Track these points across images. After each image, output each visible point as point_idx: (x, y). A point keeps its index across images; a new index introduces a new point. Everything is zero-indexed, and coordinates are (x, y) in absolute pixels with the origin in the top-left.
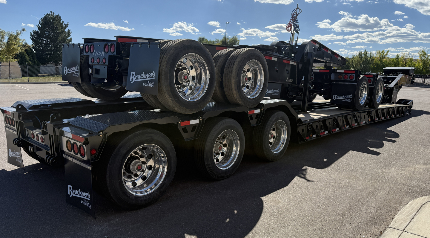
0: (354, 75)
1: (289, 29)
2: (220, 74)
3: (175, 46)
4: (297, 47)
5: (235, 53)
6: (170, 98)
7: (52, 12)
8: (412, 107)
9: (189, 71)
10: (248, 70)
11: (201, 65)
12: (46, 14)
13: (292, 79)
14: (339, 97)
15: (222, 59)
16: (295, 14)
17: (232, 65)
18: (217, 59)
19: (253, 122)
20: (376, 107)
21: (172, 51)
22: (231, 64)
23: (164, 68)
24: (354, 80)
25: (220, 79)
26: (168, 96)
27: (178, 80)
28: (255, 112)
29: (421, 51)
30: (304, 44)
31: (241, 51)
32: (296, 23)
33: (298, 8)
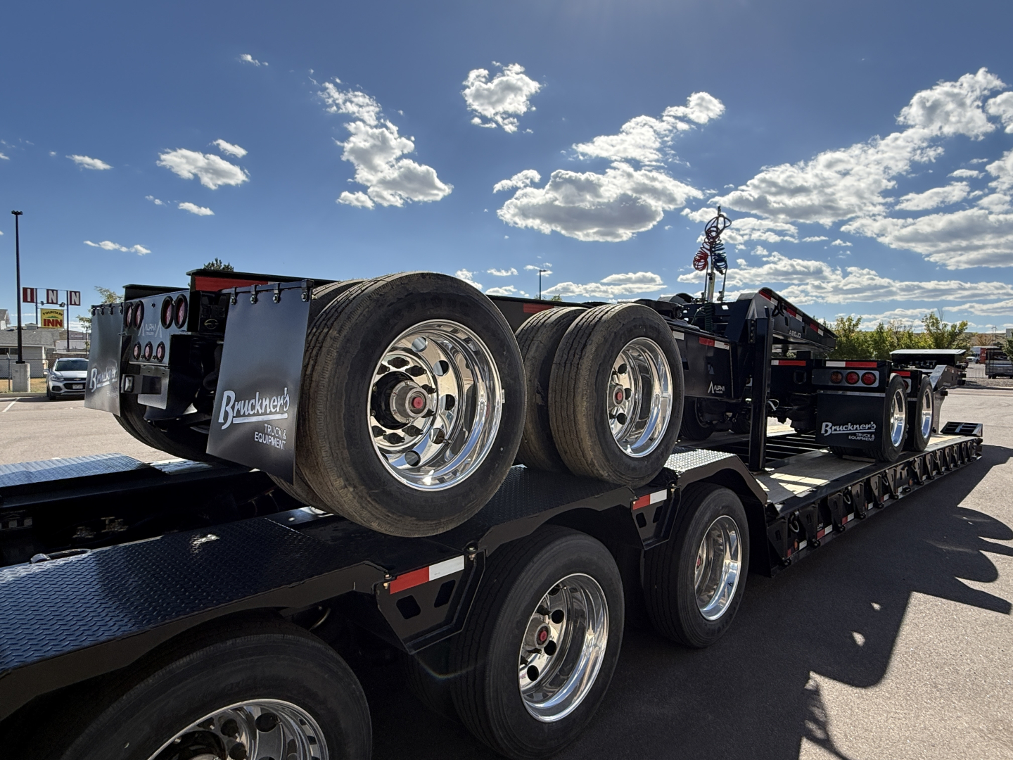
0: (877, 373)
1: (700, 264)
2: (536, 382)
3: (374, 297)
4: (725, 307)
5: (584, 320)
6: (351, 489)
7: (219, 259)
8: (981, 441)
9: (434, 378)
10: (622, 369)
11: (475, 359)
12: (206, 264)
13: (722, 386)
14: (837, 427)
15: (543, 337)
16: (715, 229)
17: (577, 356)
18: (527, 338)
19: (647, 533)
20: (922, 449)
21: (359, 312)
22: (572, 352)
23: (327, 375)
24: (876, 385)
25: (539, 401)
26: (339, 483)
27: (392, 415)
28: (652, 502)
29: (929, 316)
30: (743, 298)
31: (602, 313)
32: (718, 250)
33: (720, 215)
